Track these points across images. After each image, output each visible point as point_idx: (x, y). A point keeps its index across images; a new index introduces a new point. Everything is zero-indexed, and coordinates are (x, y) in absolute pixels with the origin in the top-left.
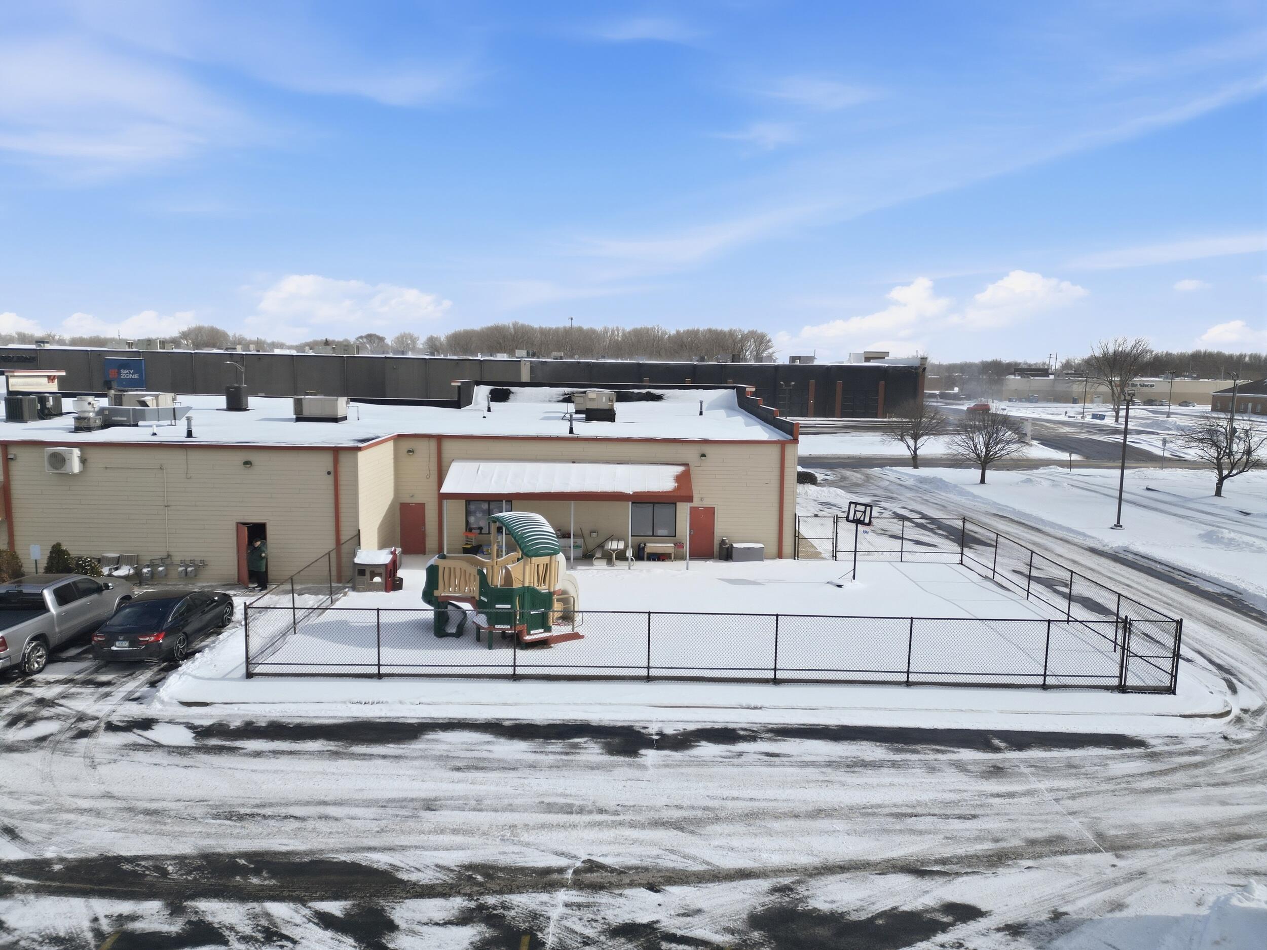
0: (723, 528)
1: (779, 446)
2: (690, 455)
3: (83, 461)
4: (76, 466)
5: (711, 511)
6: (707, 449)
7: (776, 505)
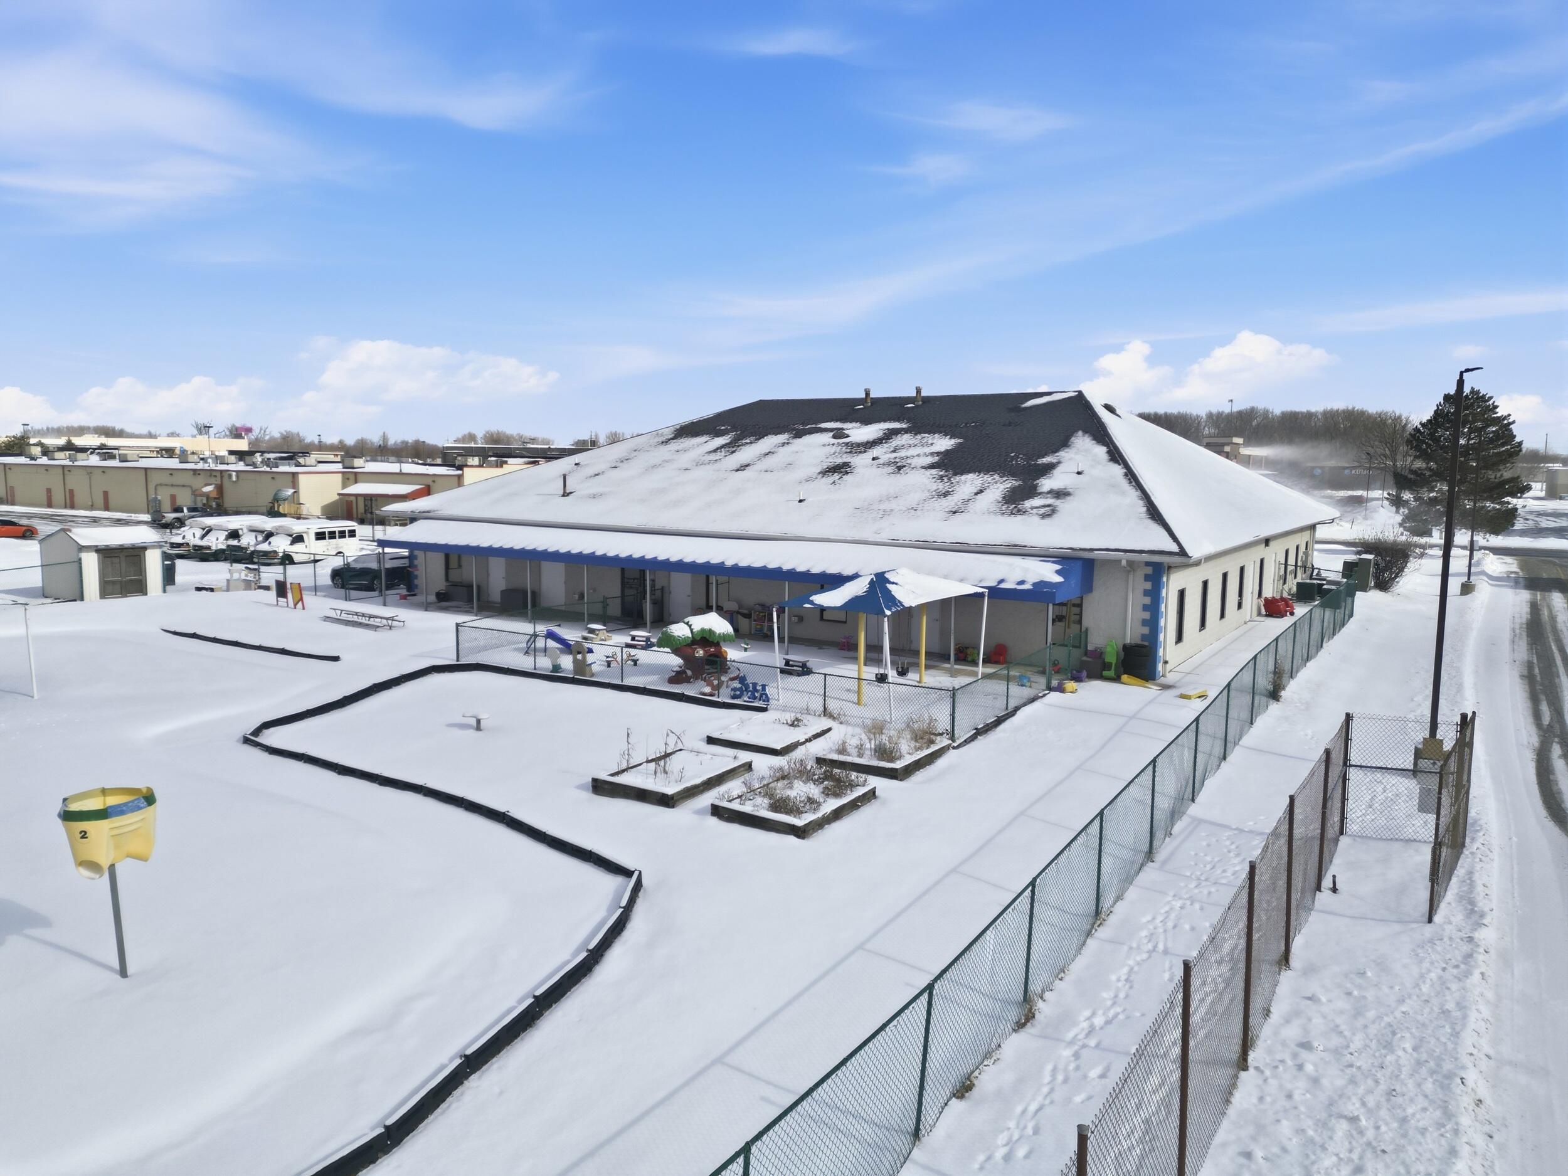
3: (237, 476)
4: (234, 478)
6: (436, 479)
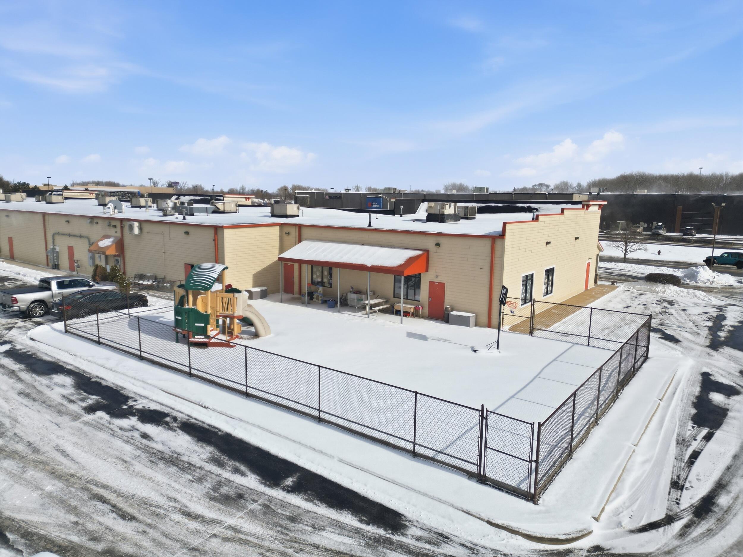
0: (449, 299)
1: (491, 239)
2: (429, 244)
3: (141, 228)
4: (136, 231)
5: (442, 286)
6: (442, 240)
7: (488, 286)
